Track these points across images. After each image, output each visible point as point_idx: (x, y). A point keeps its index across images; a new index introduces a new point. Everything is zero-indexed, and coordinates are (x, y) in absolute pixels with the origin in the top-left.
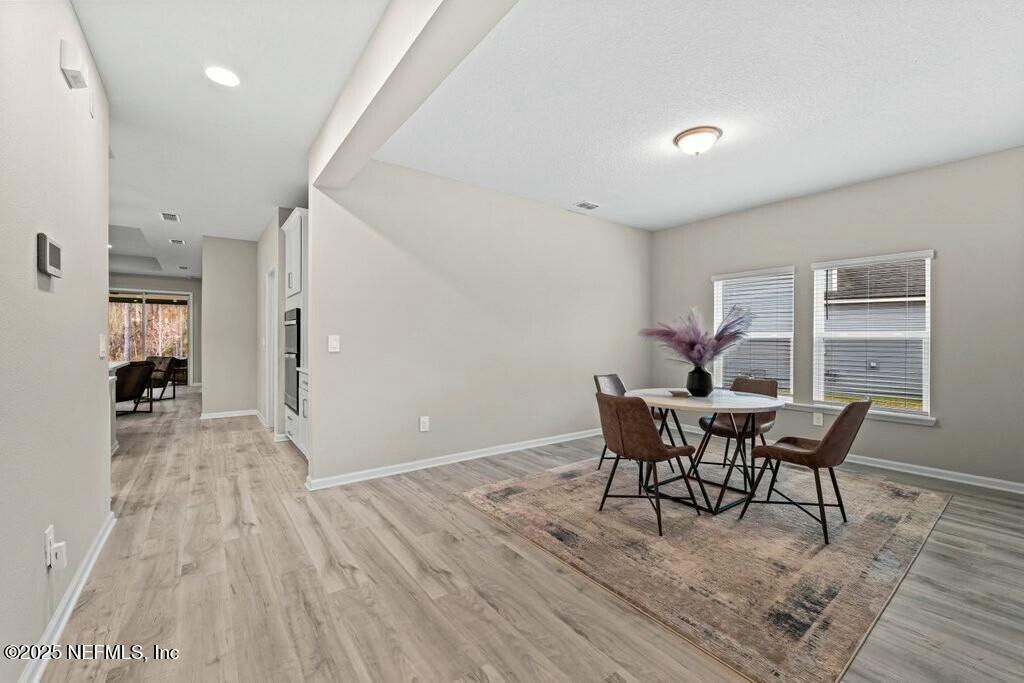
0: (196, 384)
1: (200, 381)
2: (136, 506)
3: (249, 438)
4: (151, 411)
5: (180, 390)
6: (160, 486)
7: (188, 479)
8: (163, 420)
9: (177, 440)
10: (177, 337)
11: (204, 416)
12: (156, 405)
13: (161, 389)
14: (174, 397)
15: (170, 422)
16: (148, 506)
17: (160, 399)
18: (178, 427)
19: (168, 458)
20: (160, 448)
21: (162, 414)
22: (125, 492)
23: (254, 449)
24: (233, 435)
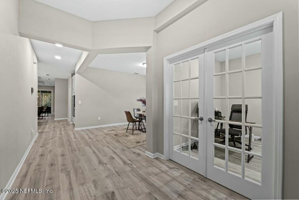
0: (53, 113)
1: (54, 112)
2: (42, 133)
3: (65, 123)
4: (43, 118)
5: (49, 114)
6: (46, 130)
7: (51, 129)
8: (45, 120)
9: (49, 124)
10: (48, 101)
11: (55, 119)
12: (43, 117)
13: (45, 114)
14: (48, 116)
15: (47, 121)
16: (44, 132)
17: (44, 116)
18: (49, 121)
19: (47, 126)
20: (45, 125)
21: (45, 119)
22: (39, 131)
23: (66, 125)
24: (61, 123)
